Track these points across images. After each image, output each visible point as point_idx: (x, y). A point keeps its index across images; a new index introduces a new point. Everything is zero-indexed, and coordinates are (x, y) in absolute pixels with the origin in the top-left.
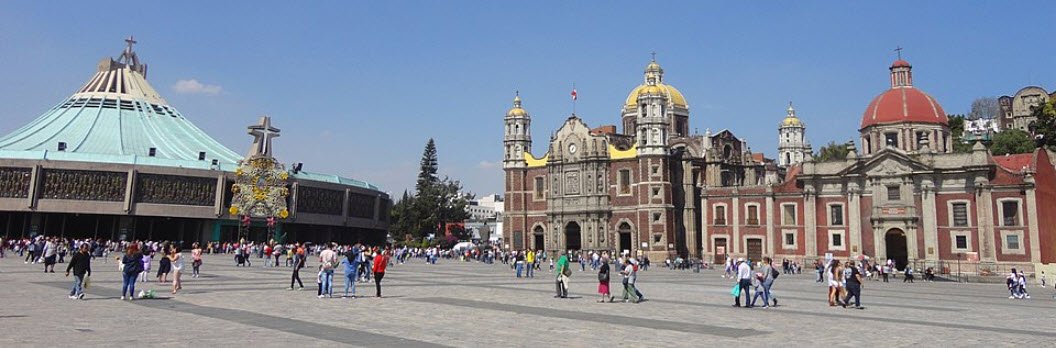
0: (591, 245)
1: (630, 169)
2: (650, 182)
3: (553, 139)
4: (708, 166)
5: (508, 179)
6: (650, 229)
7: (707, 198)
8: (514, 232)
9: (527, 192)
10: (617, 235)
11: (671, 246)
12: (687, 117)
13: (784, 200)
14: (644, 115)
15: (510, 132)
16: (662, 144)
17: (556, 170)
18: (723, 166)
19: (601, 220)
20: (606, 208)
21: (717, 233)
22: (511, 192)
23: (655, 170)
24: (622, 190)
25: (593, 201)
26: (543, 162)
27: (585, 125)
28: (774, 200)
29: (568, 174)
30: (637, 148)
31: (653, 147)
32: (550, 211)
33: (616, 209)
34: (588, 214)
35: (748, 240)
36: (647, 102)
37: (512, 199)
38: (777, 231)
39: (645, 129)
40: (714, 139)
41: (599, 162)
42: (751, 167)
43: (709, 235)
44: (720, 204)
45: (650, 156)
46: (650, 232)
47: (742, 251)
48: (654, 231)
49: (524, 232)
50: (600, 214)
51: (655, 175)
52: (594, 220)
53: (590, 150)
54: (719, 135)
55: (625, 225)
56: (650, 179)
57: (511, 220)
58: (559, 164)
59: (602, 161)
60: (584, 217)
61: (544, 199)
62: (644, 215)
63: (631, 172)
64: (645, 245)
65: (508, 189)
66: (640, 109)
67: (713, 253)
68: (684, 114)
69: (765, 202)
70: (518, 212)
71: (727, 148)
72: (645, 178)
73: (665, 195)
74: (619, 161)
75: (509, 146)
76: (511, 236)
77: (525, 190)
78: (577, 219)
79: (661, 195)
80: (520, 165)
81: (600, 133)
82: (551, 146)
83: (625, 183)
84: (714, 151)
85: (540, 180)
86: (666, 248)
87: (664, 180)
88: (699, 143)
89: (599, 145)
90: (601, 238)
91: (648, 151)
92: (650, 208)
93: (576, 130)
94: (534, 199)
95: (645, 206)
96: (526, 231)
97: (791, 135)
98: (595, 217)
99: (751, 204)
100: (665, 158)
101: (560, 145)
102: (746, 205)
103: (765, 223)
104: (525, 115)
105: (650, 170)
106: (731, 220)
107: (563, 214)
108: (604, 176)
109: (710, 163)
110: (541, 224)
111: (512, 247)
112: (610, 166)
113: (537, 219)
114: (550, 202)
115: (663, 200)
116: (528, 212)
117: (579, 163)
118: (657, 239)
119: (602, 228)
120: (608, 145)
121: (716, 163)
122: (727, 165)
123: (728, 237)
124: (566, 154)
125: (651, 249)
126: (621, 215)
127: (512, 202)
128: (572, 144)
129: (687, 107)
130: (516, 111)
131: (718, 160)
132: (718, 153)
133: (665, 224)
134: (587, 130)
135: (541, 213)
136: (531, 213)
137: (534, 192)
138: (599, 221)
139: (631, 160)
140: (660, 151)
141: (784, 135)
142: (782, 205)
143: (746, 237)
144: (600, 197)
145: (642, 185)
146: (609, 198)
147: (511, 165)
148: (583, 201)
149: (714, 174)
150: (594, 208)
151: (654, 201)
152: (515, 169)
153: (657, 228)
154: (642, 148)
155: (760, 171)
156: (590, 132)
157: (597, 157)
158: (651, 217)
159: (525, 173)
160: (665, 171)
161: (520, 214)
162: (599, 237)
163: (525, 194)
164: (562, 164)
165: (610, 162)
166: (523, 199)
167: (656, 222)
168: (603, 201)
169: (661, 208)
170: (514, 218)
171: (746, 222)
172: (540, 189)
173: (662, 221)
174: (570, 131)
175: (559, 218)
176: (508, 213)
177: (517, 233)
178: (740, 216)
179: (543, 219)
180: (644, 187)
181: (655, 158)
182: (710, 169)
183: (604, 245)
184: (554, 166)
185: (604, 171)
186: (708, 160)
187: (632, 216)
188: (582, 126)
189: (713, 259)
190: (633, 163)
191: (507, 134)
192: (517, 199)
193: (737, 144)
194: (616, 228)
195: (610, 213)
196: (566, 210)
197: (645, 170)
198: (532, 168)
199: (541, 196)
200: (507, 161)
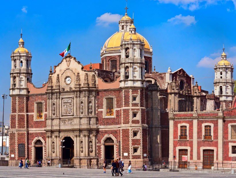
0: (82, 155)
1: (114, 97)
2: (131, 107)
3: (51, 73)
4: (170, 96)
5: (14, 104)
6: (130, 143)
7: (173, 119)
8: (19, 145)
9: (29, 114)
10: (103, 147)
11: (145, 155)
12: (151, 58)
13: (231, 122)
14: (127, 57)
15: (15, 67)
16: (140, 79)
17: (54, 96)
18: (180, 96)
19: (91, 136)
20: (95, 127)
21: (181, 145)
22: (17, 114)
23: (134, 99)
24: (107, 113)
25: (84, 121)
26: (44, 91)
27: (79, 63)
28: (224, 121)
29: (65, 100)
30: (121, 81)
31: (133, 80)
32: (49, 128)
33: (102, 127)
34: (80, 131)
35: (204, 151)
36: (129, 46)
37: (17, 119)
38: (225, 144)
39: (127, 67)
40: (174, 76)
41: (90, 91)
42: (198, 97)
43: (175, 147)
44: (184, 124)
45: (131, 88)
46: (130, 145)
47: (199, 158)
48: (133, 144)
49: (26, 145)
50: (90, 131)
51: (134, 102)
52: (85, 136)
53: (82, 82)
54: (177, 72)
55: (109, 139)
56: (131, 105)
57: (16, 135)
58: (57, 93)
59: (92, 91)
60: (77, 133)
61: (43, 119)
62: (126, 132)
63: (115, 100)
64: (126, 154)
65: (14, 110)
66: (124, 51)
67: (177, 160)
68: (149, 56)
69: (217, 123)
70: (22, 129)
71: (182, 82)
72: (127, 104)
73: (142, 117)
74: (105, 91)
75: (14, 78)
76: (16, 148)
77: (27, 111)
78: (71, 135)
79: (138, 117)
80: (24, 92)
81: (91, 69)
82: (50, 79)
83: (110, 107)
84: (174, 84)
85: (39, 104)
86: (142, 157)
87: (141, 106)
88: (162, 78)
89: (90, 78)
90: (90, 149)
91: (130, 84)
92: (130, 127)
93: (71, 67)
94: (35, 119)
95: (127, 125)
96: (28, 144)
97: (224, 73)
98: (86, 133)
99: (207, 124)
100: (142, 89)
101: (58, 77)
102: (203, 125)
103: (217, 138)
104: (27, 53)
105: (131, 98)
106: (191, 137)
107: (60, 131)
108: (93, 102)
109: (171, 94)
110: (41, 138)
111: (17, 156)
112: (98, 95)
113: (37, 135)
114: (49, 122)
115: (140, 121)
116: (30, 129)
117: (74, 91)
118: (135, 150)
119: (91, 142)
120: (97, 78)
121: (175, 94)
122: (182, 94)
123: (189, 148)
124: (63, 85)
125: (131, 157)
126: (106, 132)
127: (17, 121)
128: (69, 77)
129: (151, 50)
130: (21, 50)
131: (177, 91)
132: (176, 86)
133: (141, 139)
134: (80, 66)
135: (42, 130)
136: (32, 130)
137: (35, 114)
138: (89, 137)
139: (115, 90)
140: (138, 84)
141: (219, 73)
142: (229, 125)
143: (202, 149)
144: (90, 118)
145: (124, 110)
146: (97, 119)
147: (16, 92)
148: (76, 121)
149: (173, 101)
150: (84, 127)
151: (134, 122)
152: (19, 96)
153: (135, 142)
154: (125, 81)
155: (203, 100)
156: (82, 68)
157: (89, 87)
158: (131, 134)
159: (28, 99)
160: (141, 99)
161: (24, 131)
162: (89, 148)
163: (27, 115)
164: (60, 93)
165: (98, 92)
166: (26, 119)
167: (135, 138)
168: (93, 121)
169: (139, 127)
170: (18, 134)
171: (203, 138)
172: (40, 111)
173: (139, 136)
174: (66, 67)
175: (57, 134)
176: (13, 130)
177: (21, 146)
178: (198, 133)
179: (43, 135)
180: (126, 112)
181: (134, 89)
182: (171, 97)
183: (93, 154)
184: (52, 93)
185: (93, 98)
186: (169, 91)
187: (115, 133)
188: (76, 63)
189: (177, 165)
190: (117, 93)
191: (13, 67)
192: (21, 118)
193: (189, 79)
194: (102, 141)
195: (98, 131)
196: (63, 128)
197: (127, 97)
198: (33, 95)
199: (40, 116)
200: (13, 89)
